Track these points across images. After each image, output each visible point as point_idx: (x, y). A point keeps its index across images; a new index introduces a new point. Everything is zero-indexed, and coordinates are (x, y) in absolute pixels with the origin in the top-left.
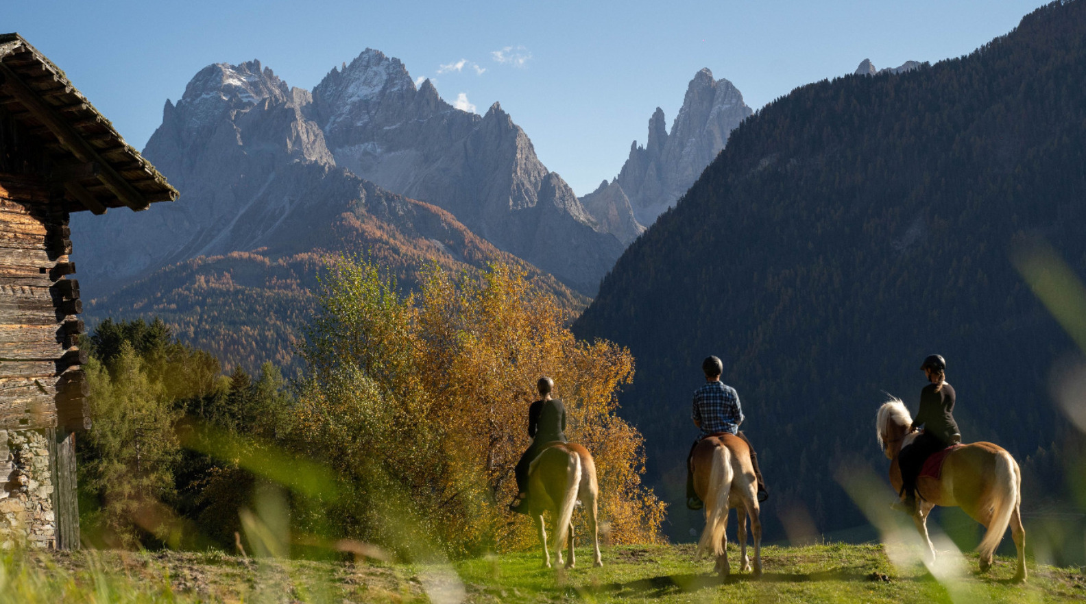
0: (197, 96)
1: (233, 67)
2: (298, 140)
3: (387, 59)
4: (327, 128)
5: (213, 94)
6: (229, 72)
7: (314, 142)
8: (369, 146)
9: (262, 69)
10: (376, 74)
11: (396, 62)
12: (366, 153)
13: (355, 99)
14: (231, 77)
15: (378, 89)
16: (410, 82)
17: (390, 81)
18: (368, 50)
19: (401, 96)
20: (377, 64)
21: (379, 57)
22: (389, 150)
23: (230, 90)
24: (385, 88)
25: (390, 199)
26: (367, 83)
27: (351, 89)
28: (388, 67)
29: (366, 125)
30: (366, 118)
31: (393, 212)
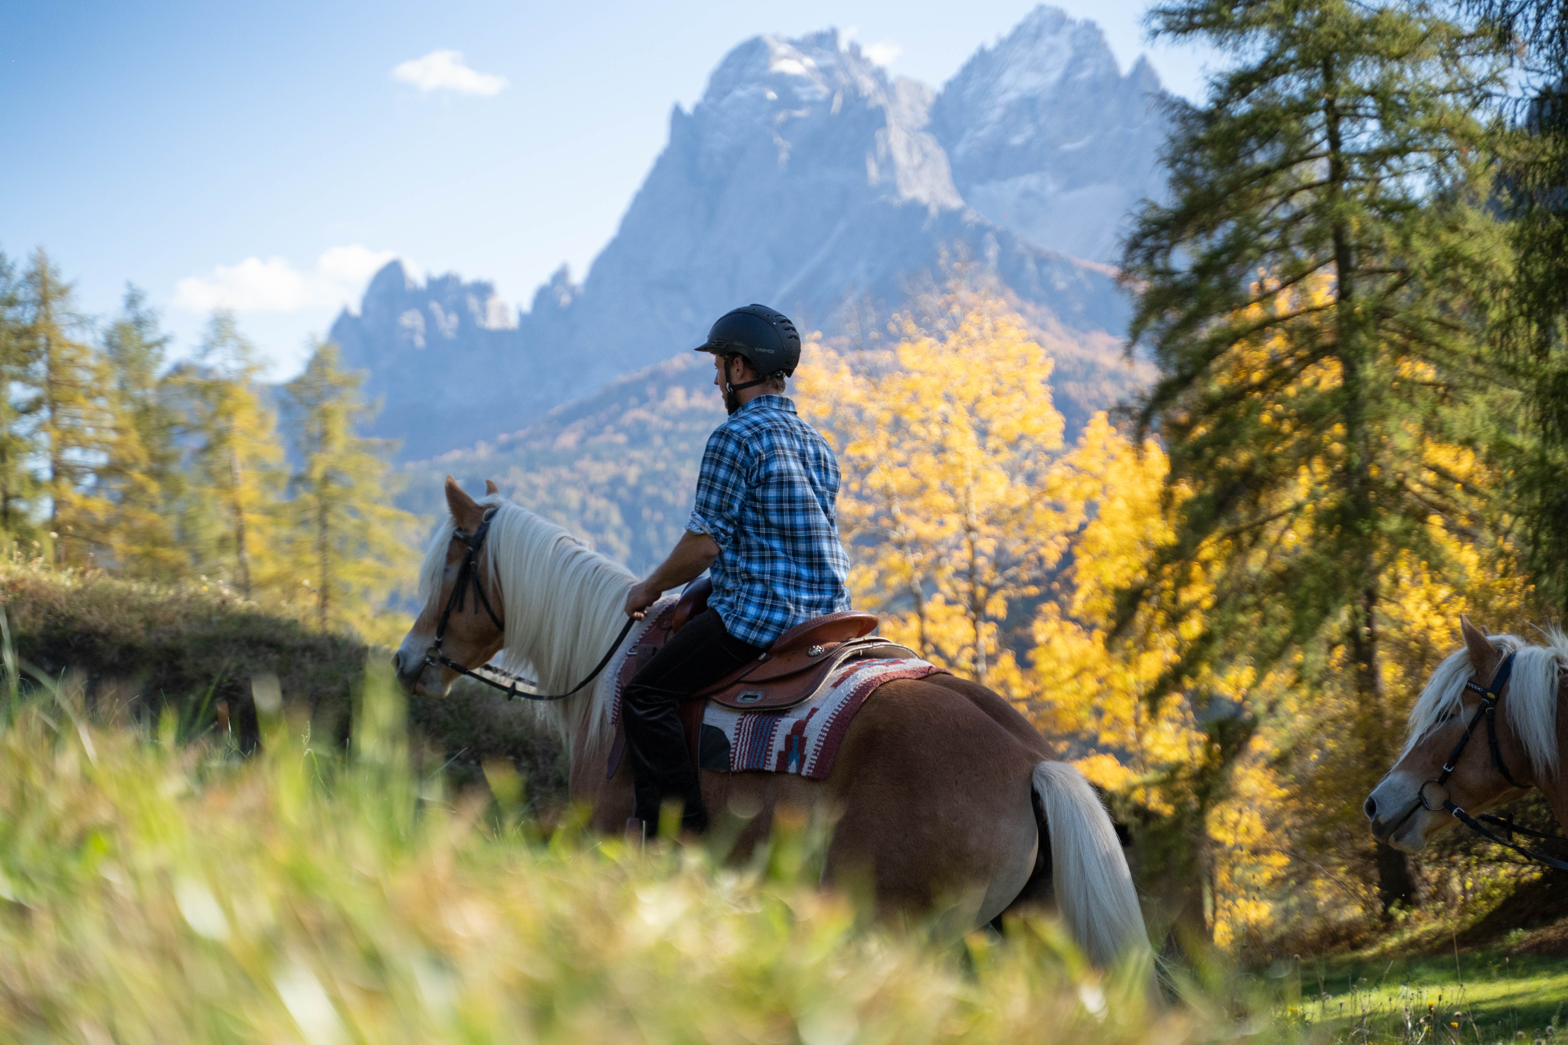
0: (726, 93)
1: (792, 42)
2: (888, 163)
3: (1072, 22)
4: (960, 149)
5: (753, 88)
6: (782, 49)
7: (920, 167)
8: (1031, 181)
9: (843, 45)
10: (1052, 49)
11: (1090, 26)
12: (1027, 194)
13: (1012, 96)
14: (787, 57)
15: (1054, 76)
16: (1111, 63)
17: (1076, 62)
18: (1041, 8)
19: (1095, 87)
20: (1055, 32)
21: (1060, 20)
22: (1072, 185)
23: (782, 82)
24: (1066, 76)
25: (1042, 260)
26: (1037, 67)
27: (1007, 79)
28: (1074, 35)
29: (1028, 143)
30: (1029, 131)
31: (1045, 283)
